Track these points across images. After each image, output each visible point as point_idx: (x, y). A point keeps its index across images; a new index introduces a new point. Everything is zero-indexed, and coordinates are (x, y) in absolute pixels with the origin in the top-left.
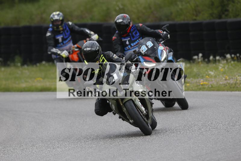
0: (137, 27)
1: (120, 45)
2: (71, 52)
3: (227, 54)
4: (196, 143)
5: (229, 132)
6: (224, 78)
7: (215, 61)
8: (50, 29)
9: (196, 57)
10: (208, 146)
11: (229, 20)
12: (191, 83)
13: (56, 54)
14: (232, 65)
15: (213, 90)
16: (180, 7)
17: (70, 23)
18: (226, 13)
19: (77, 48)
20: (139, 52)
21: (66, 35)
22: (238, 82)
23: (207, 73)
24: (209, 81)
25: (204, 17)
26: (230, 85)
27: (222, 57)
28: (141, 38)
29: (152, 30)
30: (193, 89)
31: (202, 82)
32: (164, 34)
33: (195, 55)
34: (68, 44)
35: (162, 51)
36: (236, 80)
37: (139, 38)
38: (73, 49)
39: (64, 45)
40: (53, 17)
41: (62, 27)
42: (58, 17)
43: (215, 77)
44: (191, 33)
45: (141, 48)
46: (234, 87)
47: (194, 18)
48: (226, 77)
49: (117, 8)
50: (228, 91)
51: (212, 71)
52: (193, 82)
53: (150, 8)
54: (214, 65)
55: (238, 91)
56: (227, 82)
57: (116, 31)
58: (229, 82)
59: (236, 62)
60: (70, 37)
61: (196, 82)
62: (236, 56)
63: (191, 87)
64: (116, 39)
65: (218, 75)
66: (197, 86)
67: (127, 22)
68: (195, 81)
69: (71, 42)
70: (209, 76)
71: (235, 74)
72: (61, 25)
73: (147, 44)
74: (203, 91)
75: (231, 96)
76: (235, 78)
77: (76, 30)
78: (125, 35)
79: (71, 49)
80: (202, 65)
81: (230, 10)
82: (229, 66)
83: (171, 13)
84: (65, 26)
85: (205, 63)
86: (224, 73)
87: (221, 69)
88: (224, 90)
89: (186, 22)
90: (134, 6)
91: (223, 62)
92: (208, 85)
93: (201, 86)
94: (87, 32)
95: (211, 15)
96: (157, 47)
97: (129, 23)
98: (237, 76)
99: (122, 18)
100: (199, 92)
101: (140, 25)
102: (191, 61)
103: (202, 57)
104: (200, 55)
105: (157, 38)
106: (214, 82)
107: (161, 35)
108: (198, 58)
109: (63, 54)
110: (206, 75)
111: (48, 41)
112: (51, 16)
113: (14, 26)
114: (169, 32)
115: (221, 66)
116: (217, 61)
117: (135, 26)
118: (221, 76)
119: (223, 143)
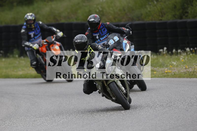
0: (105, 25)
1: (91, 39)
2: (41, 45)
3: (187, 48)
4: (161, 120)
5: (188, 111)
6: (184, 68)
7: (177, 54)
8: (24, 27)
9: (161, 50)
10: (171, 123)
11: (189, 20)
12: (157, 71)
13: (28, 47)
14: (190, 57)
15: (176, 77)
16: (149, 9)
17: (41, 23)
18: (186, 14)
19: (46, 42)
20: (107, 44)
21: (37, 32)
22: (195, 70)
23: (170, 63)
24: (172, 69)
25: (168, 18)
26: (189, 73)
27: (183, 51)
28: (108, 34)
29: (117, 28)
30: (159, 76)
31: (166, 70)
32: (127, 31)
33: (161, 49)
34: (38, 39)
35: (126, 44)
36: (194, 69)
37: (107, 34)
38: (43, 43)
39: (35, 40)
40: (27, 17)
41: (34, 26)
42: (31, 17)
43: (177, 66)
44: (158, 31)
45: (109, 42)
46: (193, 74)
47: (160, 18)
48: (186, 66)
49: (98, 11)
50: (187, 78)
51: (175, 62)
52: (159, 70)
53: (124, 10)
54: (176, 57)
55: (196, 78)
56: (187, 71)
57: (89, 27)
58: (188, 70)
59: (194, 54)
60: (40, 34)
61: (162, 71)
62: (194, 50)
63: (158, 74)
64: (88, 35)
65: (180, 65)
66: (162, 74)
67: (97, 21)
68: (161, 69)
69: (41, 38)
70: (172, 65)
71: (194, 64)
72: (33, 23)
73: (114, 38)
74: (167, 77)
75: (190, 82)
76: (194, 67)
77: (45, 28)
78: (96, 31)
79: (41, 43)
80: (166, 57)
81: (190, 12)
82: (188, 57)
83: (142, 15)
84: (37, 25)
85: (169, 55)
86: (184, 63)
87: (182, 60)
88: (184, 77)
89: (154, 21)
90: (111, 9)
91: (183, 54)
92: (171, 73)
93: (165, 74)
94: (54, 30)
95: (174, 16)
96: (122, 41)
97: (100, 21)
98: (195, 66)
99: (94, 18)
100: (164, 79)
101: (108, 23)
102: (158, 54)
103: (166, 50)
104: (165, 48)
105: (121, 33)
106: (176, 71)
107: (125, 31)
108: (163, 51)
109: (34, 47)
110: (170, 65)
111: (23, 37)
112: (26, 16)
113: (13, 24)
114: (131, 29)
115: (182, 58)
116: (179, 54)
117: (104, 24)
118: (182, 65)
119: (183, 120)
